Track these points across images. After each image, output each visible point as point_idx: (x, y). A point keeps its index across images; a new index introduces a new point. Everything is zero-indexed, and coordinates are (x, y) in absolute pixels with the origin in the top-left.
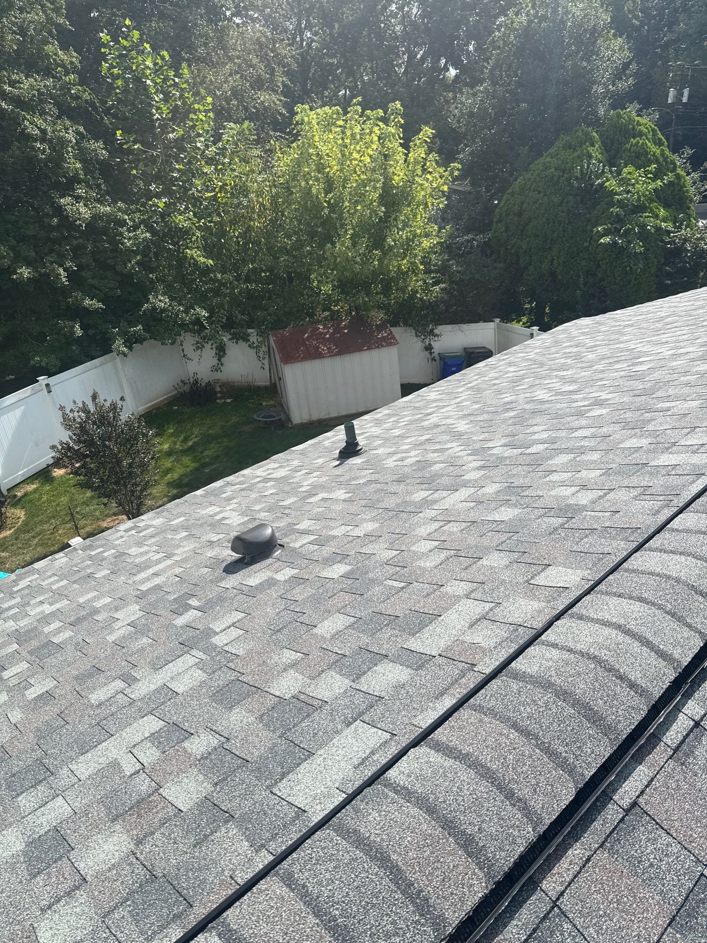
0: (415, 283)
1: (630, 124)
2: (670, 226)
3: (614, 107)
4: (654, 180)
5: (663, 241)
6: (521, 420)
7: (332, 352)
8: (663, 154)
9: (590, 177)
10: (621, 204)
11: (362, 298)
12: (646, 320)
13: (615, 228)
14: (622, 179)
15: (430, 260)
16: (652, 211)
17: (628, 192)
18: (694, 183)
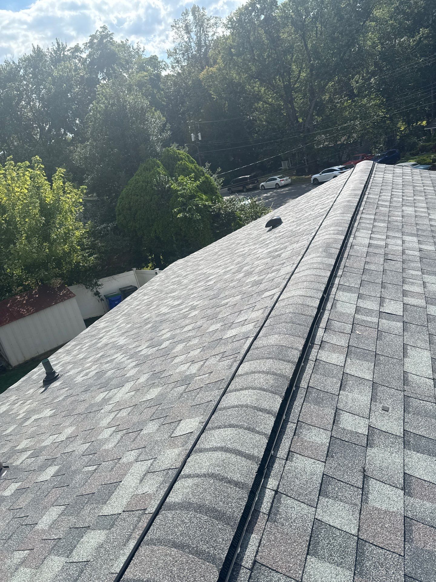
0: (76, 258)
1: (175, 154)
2: (210, 204)
3: (164, 146)
4: (195, 181)
5: (209, 211)
6: (155, 328)
7: (30, 311)
8: (196, 168)
9: (162, 184)
10: (182, 196)
11: (43, 273)
12: (209, 255)
13: (183, 208)
14: (179, 183)
15: (83, 242)
16: (199, 197)
17: (184, 189)
18: (215, 180)
